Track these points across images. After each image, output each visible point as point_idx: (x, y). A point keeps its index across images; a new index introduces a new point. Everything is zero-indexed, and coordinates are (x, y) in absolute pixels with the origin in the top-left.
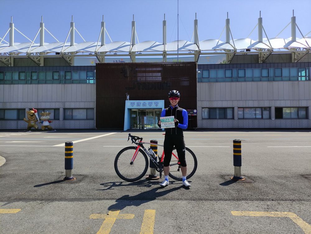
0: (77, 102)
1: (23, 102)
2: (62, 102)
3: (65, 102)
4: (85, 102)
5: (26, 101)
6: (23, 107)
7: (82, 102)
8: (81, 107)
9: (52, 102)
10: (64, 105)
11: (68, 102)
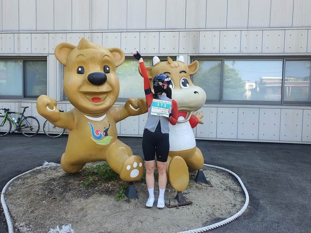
0: (248, 29)
1: (36, 32)
2: (186, 30)
3: (198, 31)
4: (284, 28)
5: (50, 28)
6: (36, 51)
7: (270, 28)
8: (267, 51)
9: (147, 31)
10: (196, 44)
11: (213, 30)
